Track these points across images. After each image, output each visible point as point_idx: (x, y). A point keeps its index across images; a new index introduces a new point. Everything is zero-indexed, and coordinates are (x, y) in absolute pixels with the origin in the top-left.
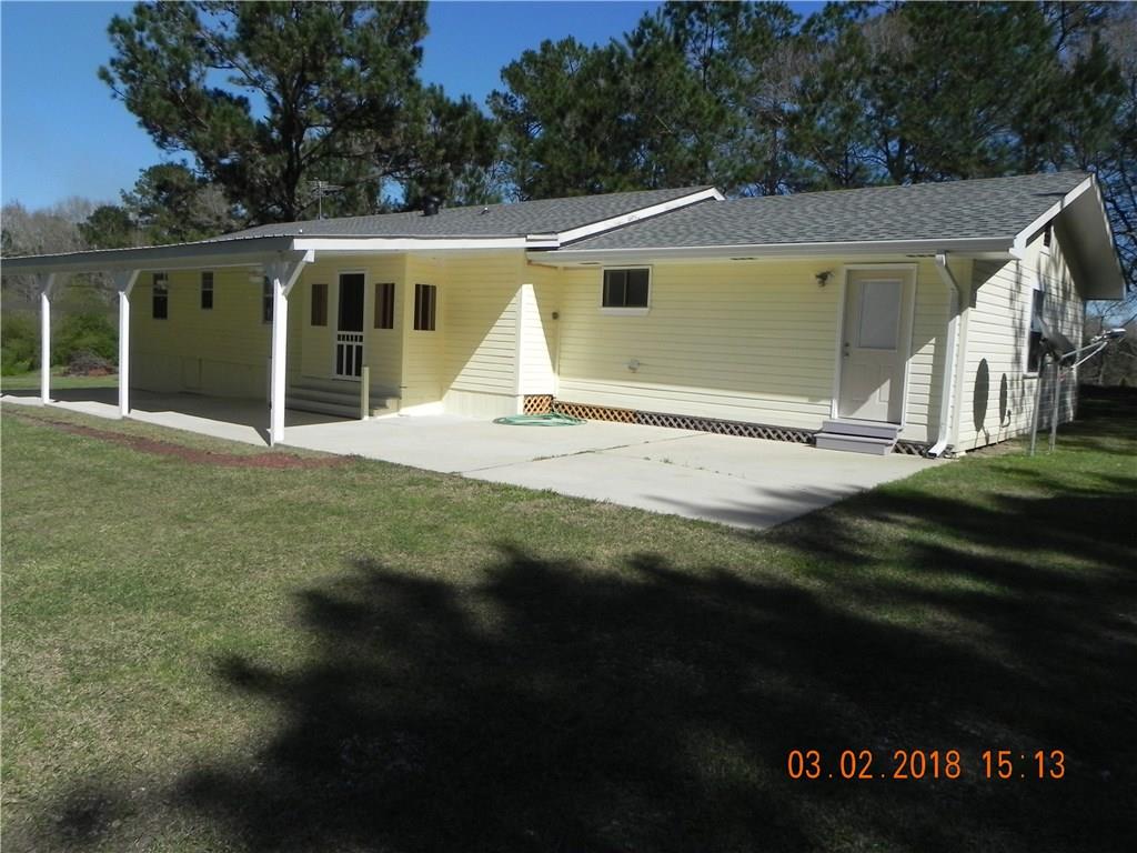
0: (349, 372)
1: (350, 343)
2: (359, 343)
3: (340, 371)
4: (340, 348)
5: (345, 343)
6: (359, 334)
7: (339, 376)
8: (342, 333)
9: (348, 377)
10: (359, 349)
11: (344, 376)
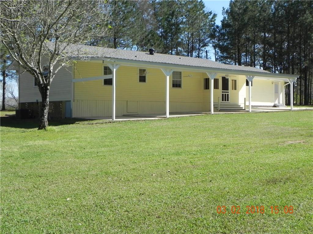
0: (225, 100)
1: (225, 93)
2: (228, 93)
3: (223, 100)
4: (223, 95)
5: (224, 93)
6: (228, 91)
7: (223, 102)
8: (223, 91)
9: (225, 102)
10: (228, 95)
11: (224, 102)
